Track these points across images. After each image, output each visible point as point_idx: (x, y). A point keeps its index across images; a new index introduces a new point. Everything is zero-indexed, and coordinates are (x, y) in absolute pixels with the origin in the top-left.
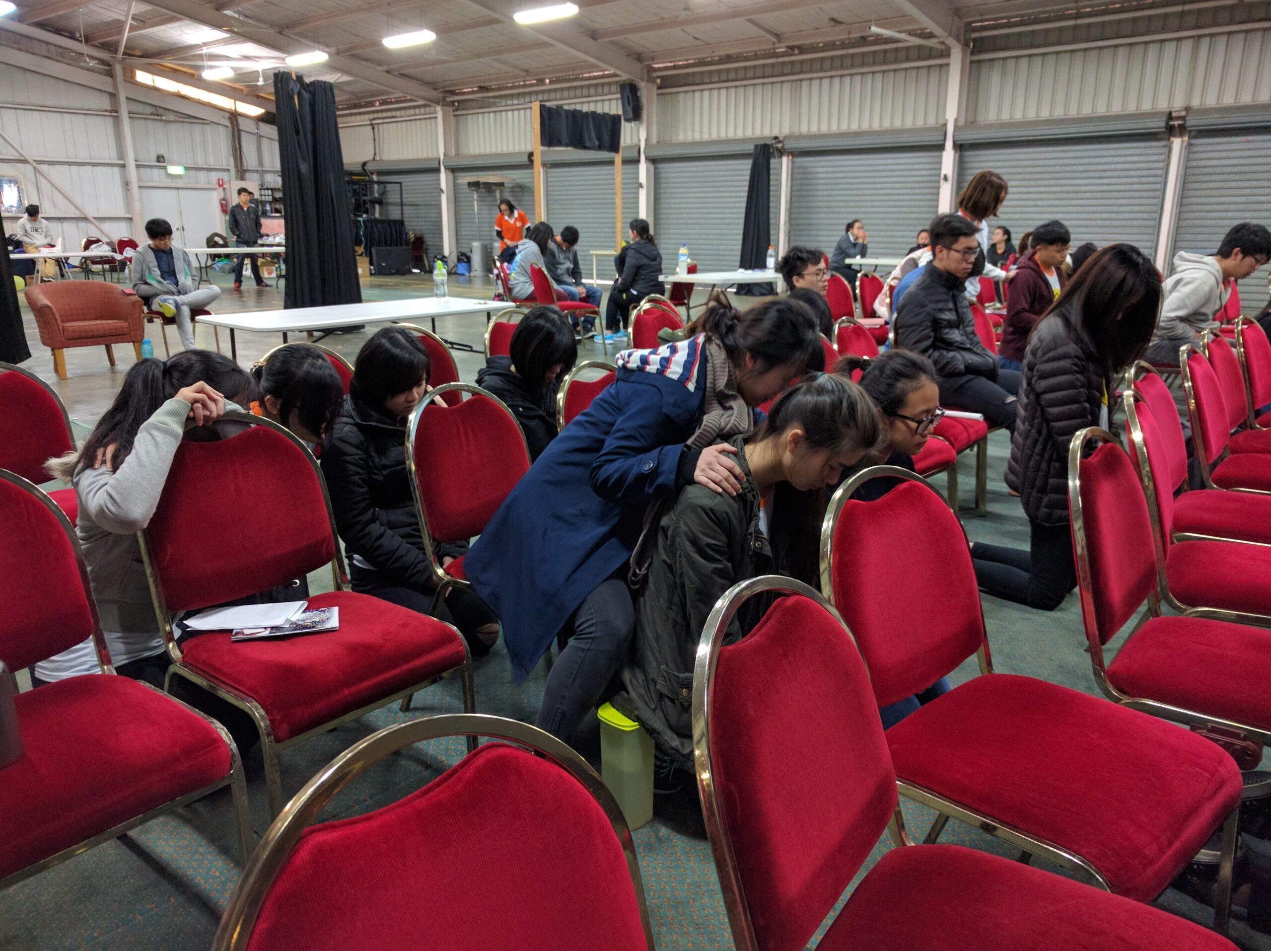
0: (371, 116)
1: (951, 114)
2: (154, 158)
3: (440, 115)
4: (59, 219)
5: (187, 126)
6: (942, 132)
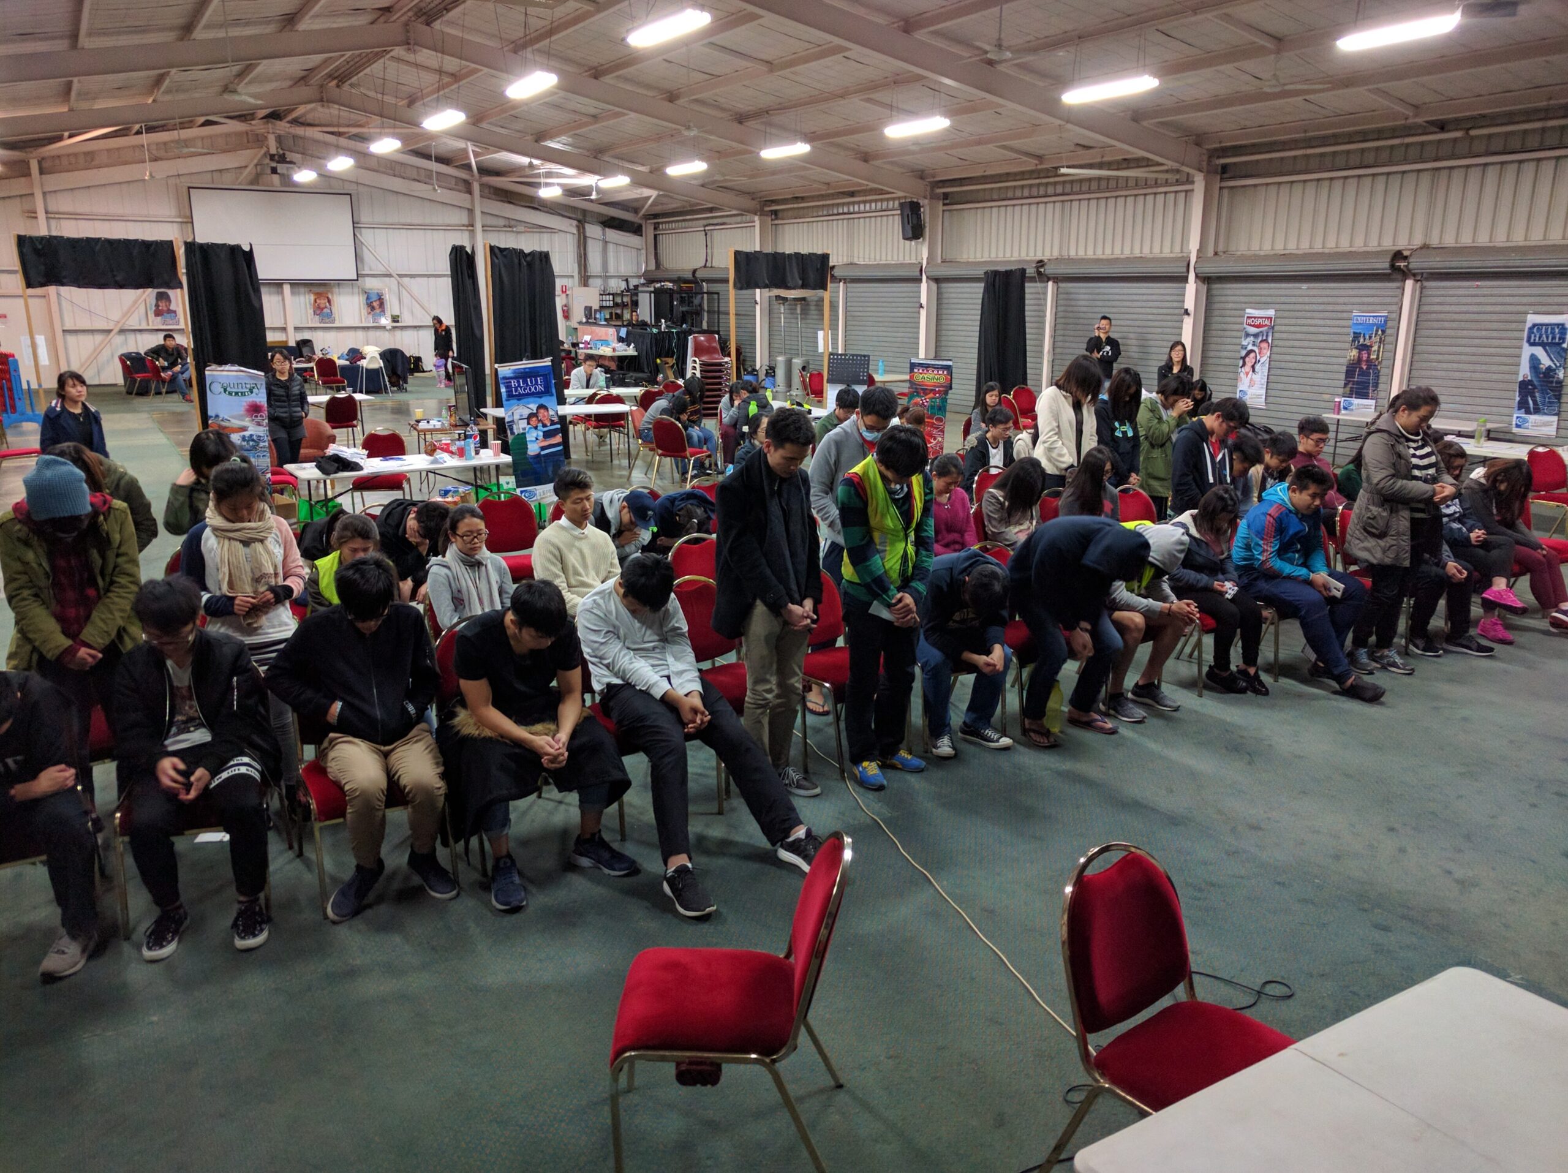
0: (705, 222)
1: (1194, 245)
3: (757, 224)
4: (415, 327)
5: (537, 236)
6: (1185, 264)
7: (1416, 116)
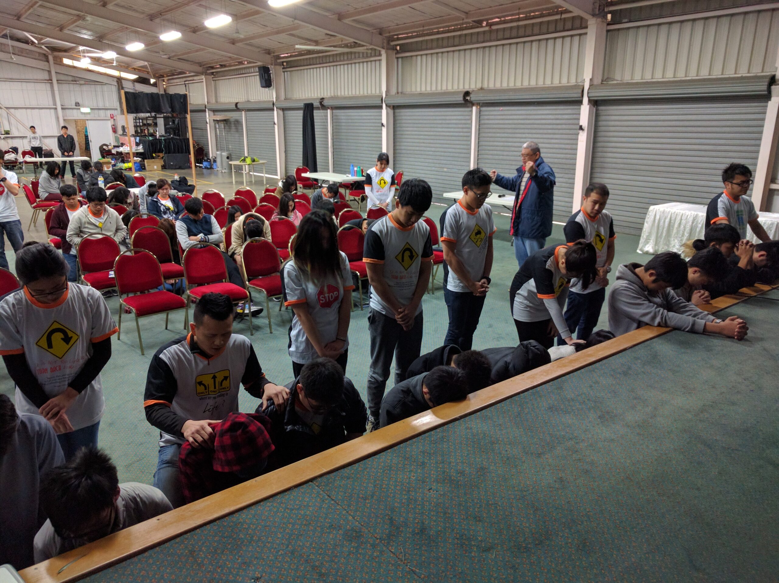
0: (185, 79)
1: (383, 88)
2: (74, 103)
3: (204, 80)
4: (21, 137)
5: (93, 86)
6: (380, 99)
7: (467, 18)
